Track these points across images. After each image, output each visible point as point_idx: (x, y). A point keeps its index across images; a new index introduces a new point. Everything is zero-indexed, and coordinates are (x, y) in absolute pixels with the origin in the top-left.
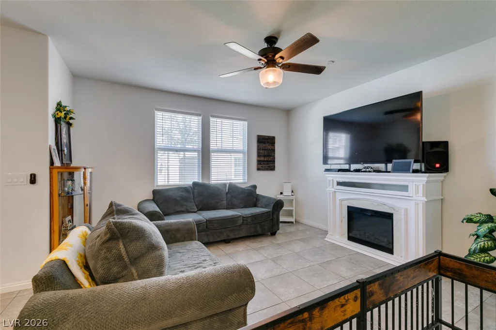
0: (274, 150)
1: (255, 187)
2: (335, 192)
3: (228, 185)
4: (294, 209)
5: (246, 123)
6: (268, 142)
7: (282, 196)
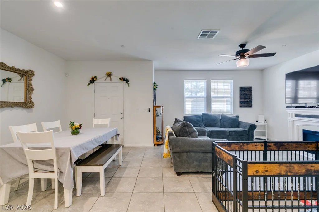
0: (251, 95)
1: (238, 117)
2: (294, 120)
3: (221, 115)
4: (266, 131)
5: (232, 80)
6: (247, 90)
7: (257, 123)
